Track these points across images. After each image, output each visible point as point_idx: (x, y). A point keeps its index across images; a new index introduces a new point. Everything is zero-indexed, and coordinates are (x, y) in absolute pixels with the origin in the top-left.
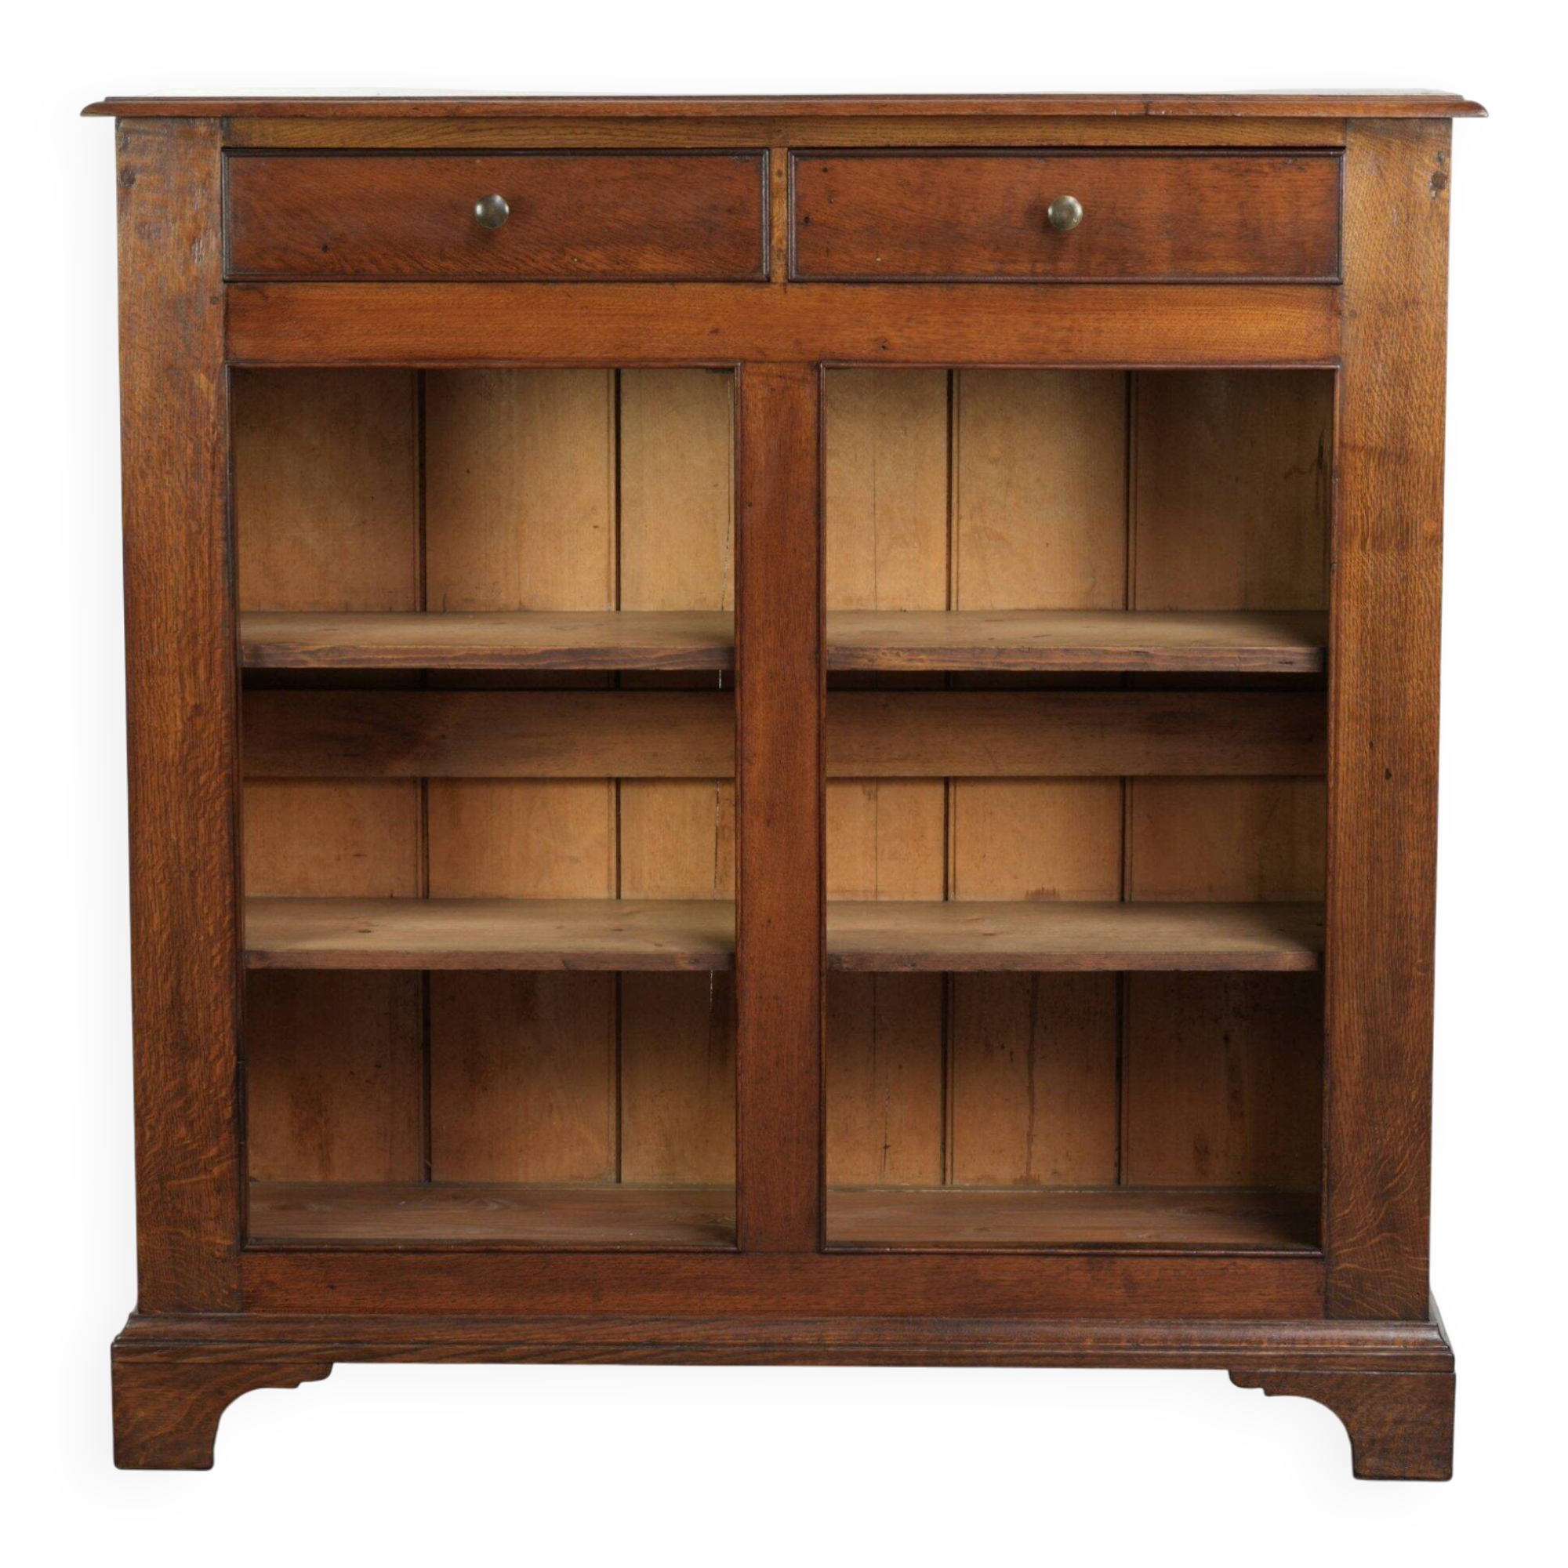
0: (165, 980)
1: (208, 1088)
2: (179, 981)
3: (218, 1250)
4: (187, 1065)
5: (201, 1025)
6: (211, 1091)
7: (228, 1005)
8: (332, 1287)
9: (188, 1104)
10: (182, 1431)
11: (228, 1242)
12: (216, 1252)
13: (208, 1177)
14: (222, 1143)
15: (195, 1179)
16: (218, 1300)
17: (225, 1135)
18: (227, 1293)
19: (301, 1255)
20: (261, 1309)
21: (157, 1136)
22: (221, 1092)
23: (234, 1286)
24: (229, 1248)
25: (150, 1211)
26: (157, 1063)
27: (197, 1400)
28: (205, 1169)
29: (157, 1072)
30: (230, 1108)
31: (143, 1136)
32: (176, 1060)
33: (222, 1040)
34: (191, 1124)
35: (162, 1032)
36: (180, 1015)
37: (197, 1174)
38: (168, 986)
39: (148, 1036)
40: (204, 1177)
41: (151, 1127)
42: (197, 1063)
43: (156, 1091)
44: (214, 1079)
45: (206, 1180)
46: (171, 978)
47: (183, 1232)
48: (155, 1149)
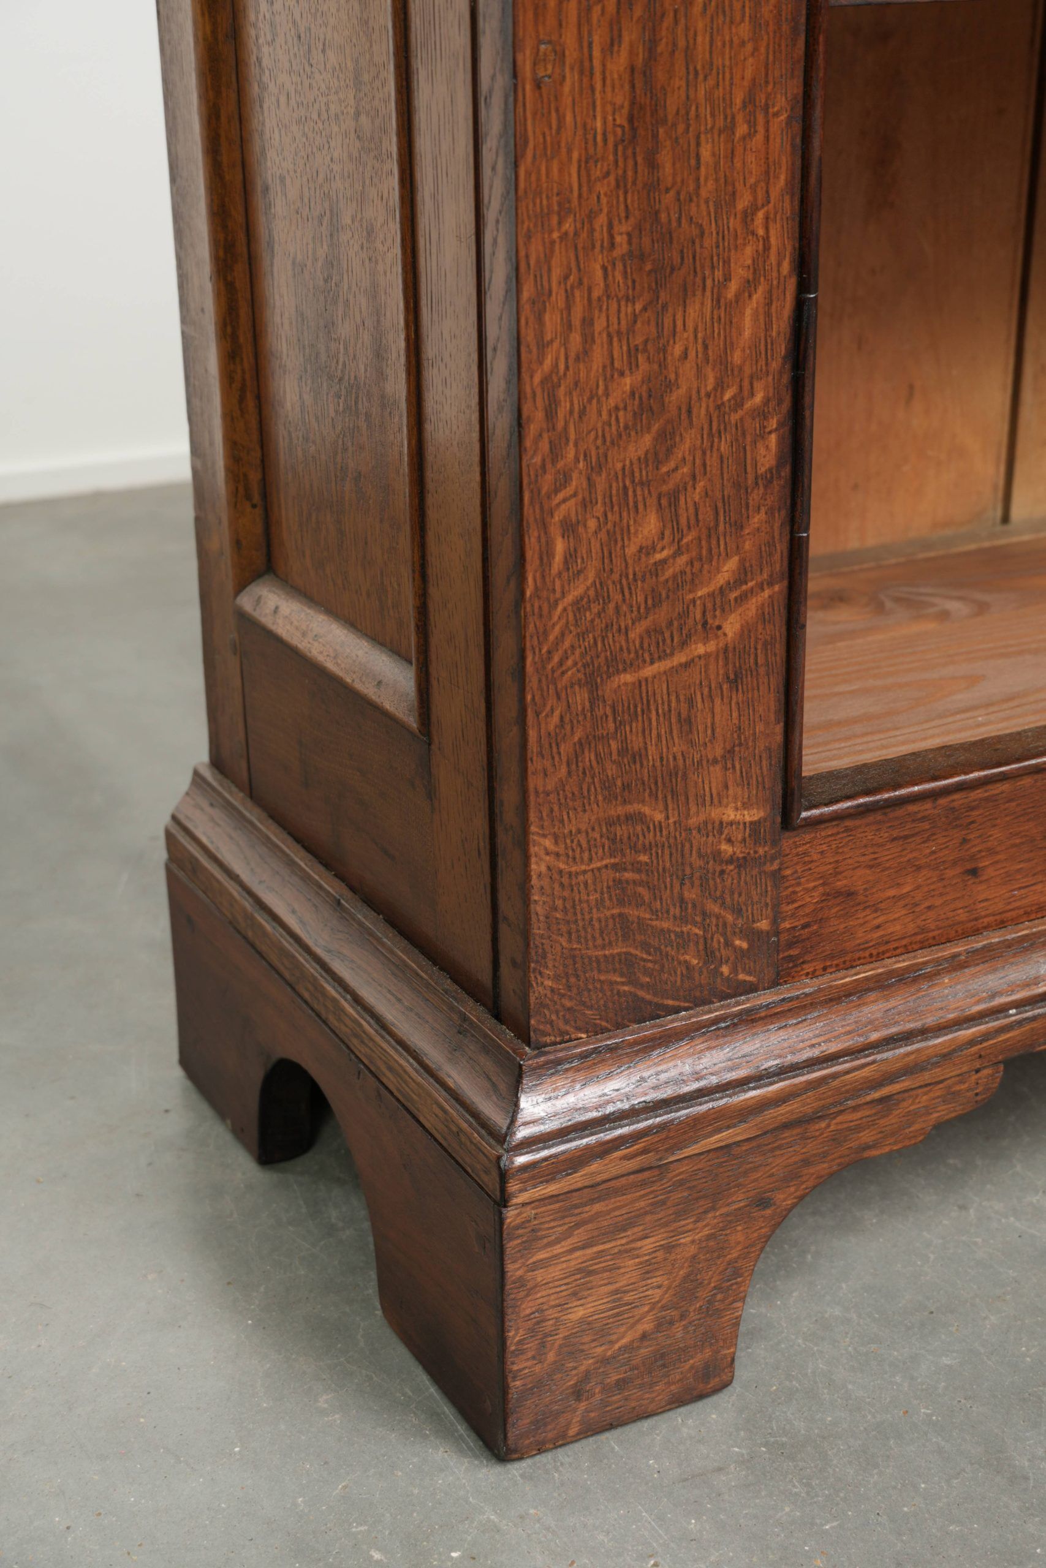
0: (613, 43)
1: (720, 386)
2: (652, 45)
3: (729, 841)
4: (667, 321)
5: (708, 188)
6: (727, 396)
7: (783, 117)
8: (974, 872)
9: (667, 439)
10: (671, 1323)
11: (752, 815)
12: (724, 847)
13: (711, 646)
14: (748, 546)
15: (680, 658)
16: (725, 970)
17: (757, 519)
18: (745, 945)
19: (912, 808)
20: (819, 965)
21: (584, 551)
22: (752, 394)
23: (764, 925)
24: (755, 826)
25: (564, 770)
26: (588, 322)
27: (709, 1237)
28: (705, 624)
29: (584, 355)
30: (773, 437)
31: (547, 554)
32: (638, 307)
33: (761, 232)
34: (674, 497)
35: (602, 220)
36: (652, 164)
37: (684, 644)
38: (619, 63)
39: (564, 236)
40: (701, 649)
41: (569, 528)
42: (693, 312)
43: (583, 412)
44: (737, 357)
45: (707, 655)
46: (630, 35)
47: (646, 810)
48: (577, 591)
